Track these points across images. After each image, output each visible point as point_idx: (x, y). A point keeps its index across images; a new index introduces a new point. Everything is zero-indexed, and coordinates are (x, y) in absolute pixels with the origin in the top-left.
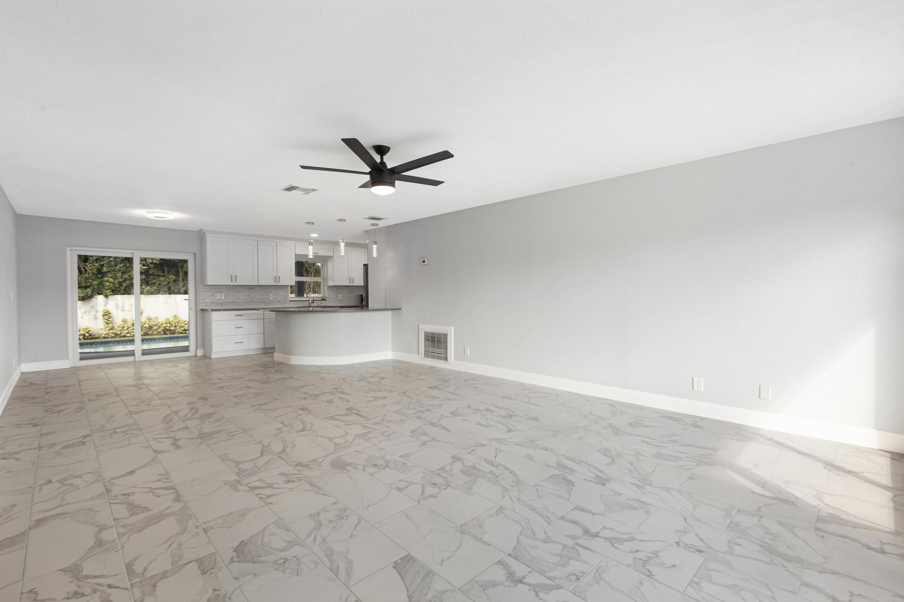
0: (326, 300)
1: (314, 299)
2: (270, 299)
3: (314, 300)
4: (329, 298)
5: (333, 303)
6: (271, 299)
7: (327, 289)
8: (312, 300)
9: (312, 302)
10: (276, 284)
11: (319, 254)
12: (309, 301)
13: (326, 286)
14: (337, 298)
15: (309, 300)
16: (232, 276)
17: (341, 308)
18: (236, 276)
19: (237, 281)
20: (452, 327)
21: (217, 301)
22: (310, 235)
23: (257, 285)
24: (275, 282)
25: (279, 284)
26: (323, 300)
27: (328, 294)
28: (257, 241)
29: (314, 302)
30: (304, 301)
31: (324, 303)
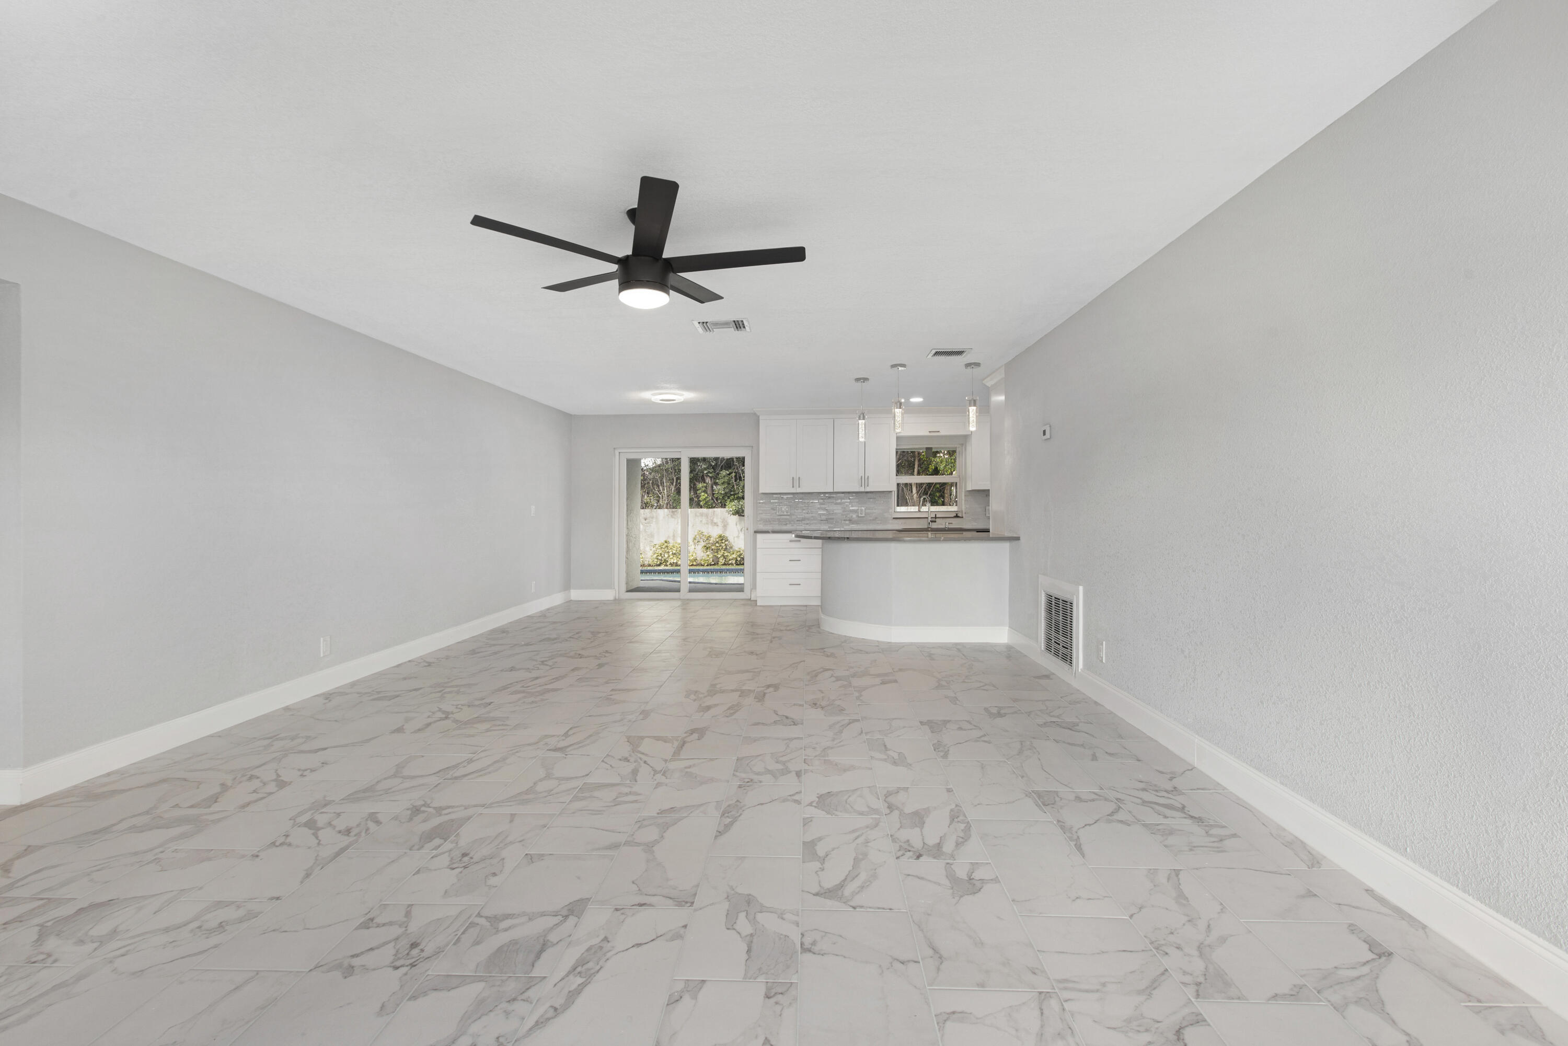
0: (963, 517)
1: (936, 515)
2: (860, 515)
3: (936, 518)
4: (968, 513)
5: (975, 524)
6: (862, 516)
7: (965, 496)
8: (932, 518)
9: (932, 521)
10: (862, 489)
11: (943, 433)
12: (927, 518)
13: (963, 490)
14: (986, 515)
15: (927, 516)
16: (793, 478)
17: (977, 532)
18: (799, 478)
19: (801, 486)
20: (1081, 588)
21: (779, 517)
22: (909, 400)
23: (832, 491)
24: (861, 486)
25: (868, 489)
26: (957, 516)
27: (967, 507)
28: (833, 420)
29: (935, 522)
30: (920, 519)
31: (956, 524)
